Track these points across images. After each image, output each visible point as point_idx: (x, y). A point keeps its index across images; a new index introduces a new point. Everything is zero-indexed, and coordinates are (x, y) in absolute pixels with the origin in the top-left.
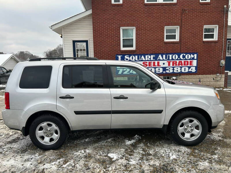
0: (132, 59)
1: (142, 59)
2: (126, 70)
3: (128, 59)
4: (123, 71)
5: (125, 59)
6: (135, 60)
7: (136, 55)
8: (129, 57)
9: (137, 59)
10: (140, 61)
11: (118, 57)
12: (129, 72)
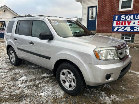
0: (128, 18)
1: (138, 18)
2: (121, 28)
3: (124, 19)
4: (118, 29)
5: (121, 19)
6: (131, 19)
7: (132, 15)
8: (125, 17)
9: (132, 19)
10: (135, 20)
11: (115, 17)
12: (123, 29)
